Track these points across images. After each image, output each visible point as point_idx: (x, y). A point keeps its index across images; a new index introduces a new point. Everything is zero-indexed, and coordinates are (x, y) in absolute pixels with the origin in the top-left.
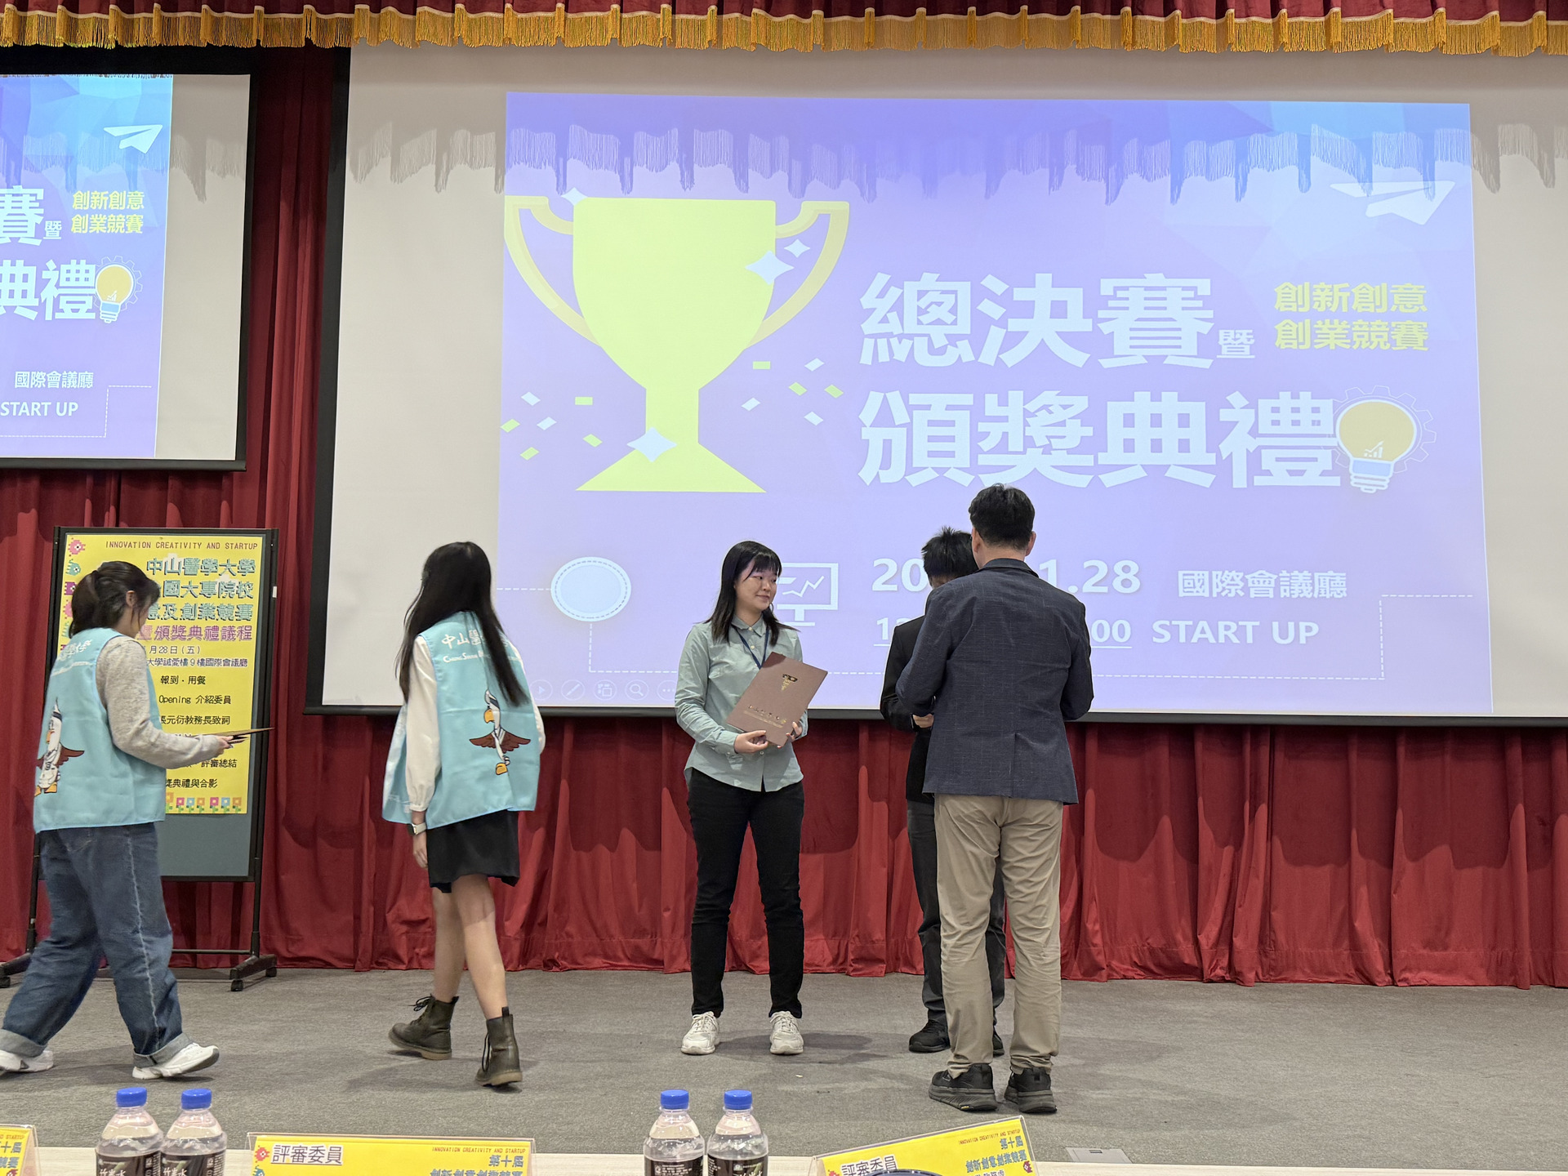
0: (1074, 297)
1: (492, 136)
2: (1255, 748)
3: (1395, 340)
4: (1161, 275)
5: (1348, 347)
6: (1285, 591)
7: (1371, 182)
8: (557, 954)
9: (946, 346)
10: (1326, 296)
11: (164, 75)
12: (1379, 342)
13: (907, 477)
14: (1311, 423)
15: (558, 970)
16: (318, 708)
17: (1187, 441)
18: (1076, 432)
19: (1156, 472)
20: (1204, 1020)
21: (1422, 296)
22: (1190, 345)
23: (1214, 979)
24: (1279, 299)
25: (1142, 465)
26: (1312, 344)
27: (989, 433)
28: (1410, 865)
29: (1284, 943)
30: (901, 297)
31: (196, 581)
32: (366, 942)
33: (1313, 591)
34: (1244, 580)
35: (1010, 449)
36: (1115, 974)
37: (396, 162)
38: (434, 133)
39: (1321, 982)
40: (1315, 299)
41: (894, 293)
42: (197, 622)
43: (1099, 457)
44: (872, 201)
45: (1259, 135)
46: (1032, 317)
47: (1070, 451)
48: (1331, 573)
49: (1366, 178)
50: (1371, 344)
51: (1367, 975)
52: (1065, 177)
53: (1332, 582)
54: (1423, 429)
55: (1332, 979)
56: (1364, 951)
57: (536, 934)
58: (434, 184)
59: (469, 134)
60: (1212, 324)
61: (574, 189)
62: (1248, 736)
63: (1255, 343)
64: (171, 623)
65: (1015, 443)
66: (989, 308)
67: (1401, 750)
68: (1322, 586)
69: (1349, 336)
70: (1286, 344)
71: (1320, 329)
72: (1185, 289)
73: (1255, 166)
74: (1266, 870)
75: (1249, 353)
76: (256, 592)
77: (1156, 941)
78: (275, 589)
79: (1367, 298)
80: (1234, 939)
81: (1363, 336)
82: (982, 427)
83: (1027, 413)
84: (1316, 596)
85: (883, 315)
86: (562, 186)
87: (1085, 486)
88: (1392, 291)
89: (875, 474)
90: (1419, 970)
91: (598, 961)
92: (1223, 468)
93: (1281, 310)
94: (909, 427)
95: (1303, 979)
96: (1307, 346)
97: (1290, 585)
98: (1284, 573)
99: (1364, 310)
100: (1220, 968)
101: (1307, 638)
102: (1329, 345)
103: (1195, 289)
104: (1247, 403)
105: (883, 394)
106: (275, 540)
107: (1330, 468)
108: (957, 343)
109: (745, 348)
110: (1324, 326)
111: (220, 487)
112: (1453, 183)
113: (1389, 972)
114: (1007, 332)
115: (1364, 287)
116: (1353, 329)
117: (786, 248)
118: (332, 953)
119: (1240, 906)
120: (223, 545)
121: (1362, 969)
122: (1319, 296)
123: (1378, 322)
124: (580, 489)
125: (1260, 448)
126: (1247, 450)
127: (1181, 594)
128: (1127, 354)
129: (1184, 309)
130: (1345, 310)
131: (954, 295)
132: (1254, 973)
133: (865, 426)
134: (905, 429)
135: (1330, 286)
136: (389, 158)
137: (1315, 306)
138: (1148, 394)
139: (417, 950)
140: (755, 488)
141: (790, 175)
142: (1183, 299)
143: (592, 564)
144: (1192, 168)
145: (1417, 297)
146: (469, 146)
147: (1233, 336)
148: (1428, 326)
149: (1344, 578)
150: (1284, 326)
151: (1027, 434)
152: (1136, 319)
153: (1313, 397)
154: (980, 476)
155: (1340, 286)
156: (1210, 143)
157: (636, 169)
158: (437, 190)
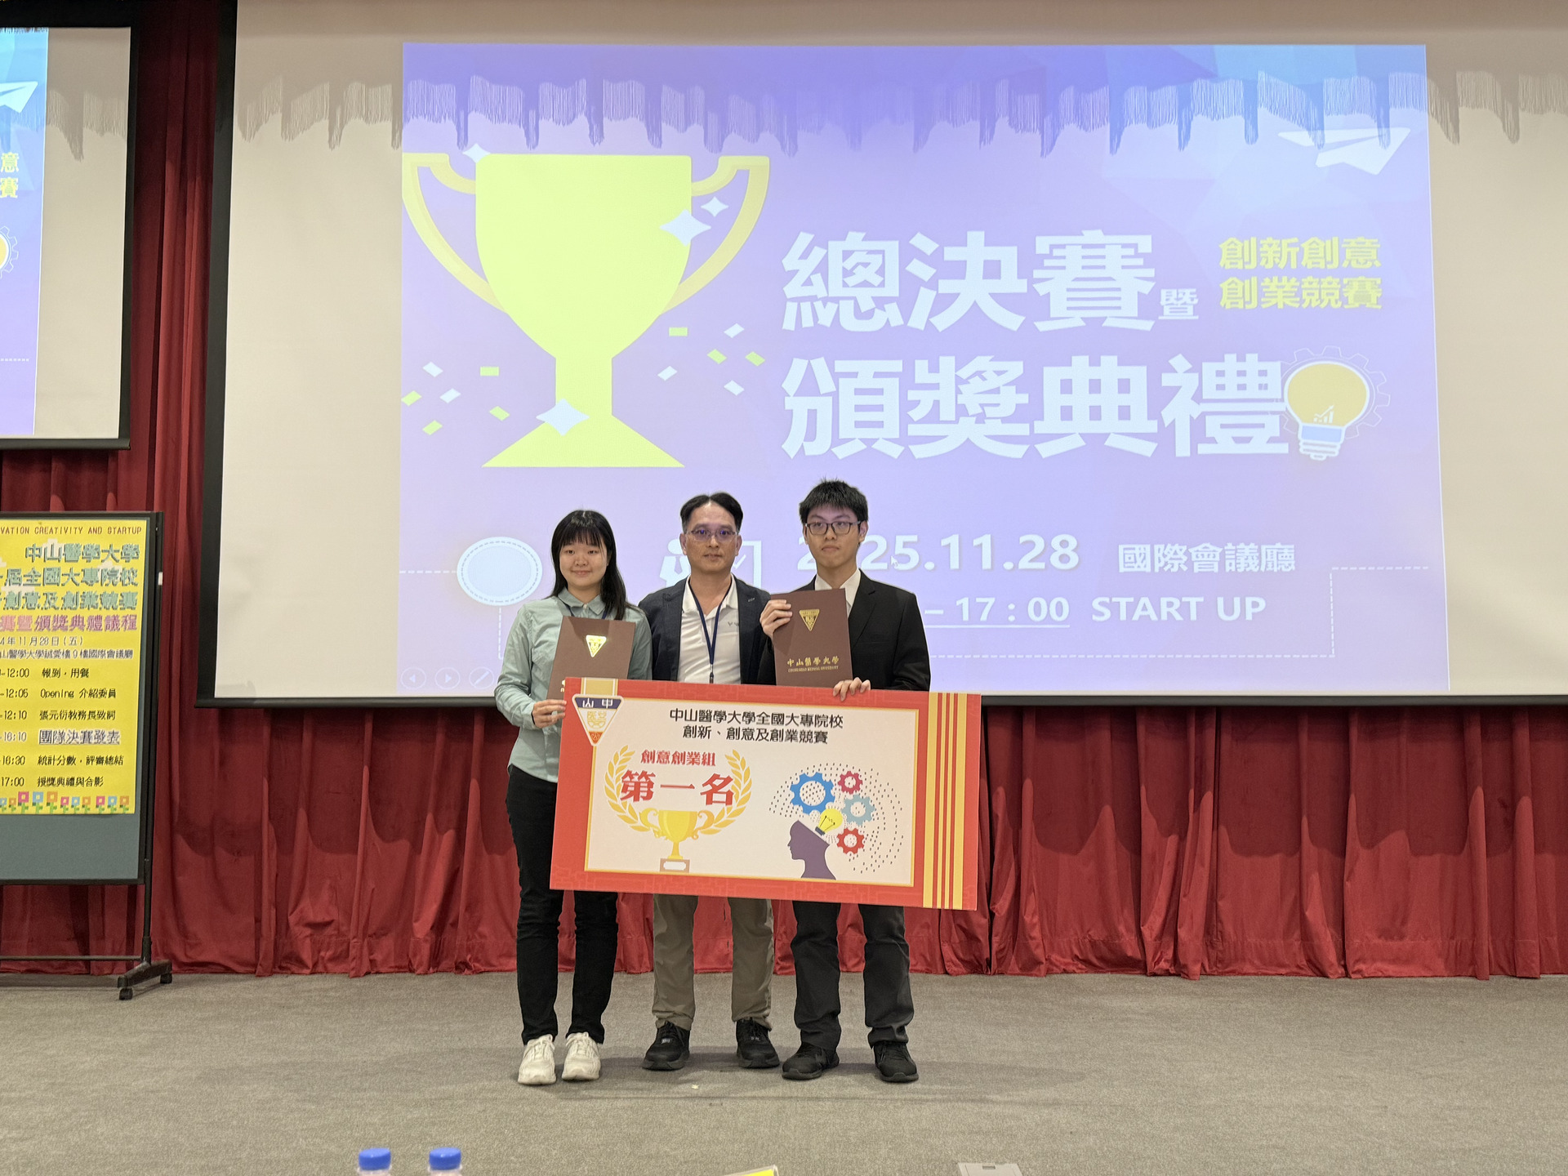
0: (1008, 256)
1: (388, 89)
2: (1200, 730)
3: (1347, 297)
4: (1100, 232)
5: (1297, 305)
6: (1231, 565)
7: (1322, 129)
8: (469, 956)
9: (872, 311)
10: (1276, 251)
11: (39, 29)
12: (1330, 301)
13: (833, 450)
14: (1257, 387)
15: (469, 972)
16: (210, 701)
17: (1128, 407)
18: (1011, 400)
19: (1095, 441)
20: (1137, 1017)
21: (1374, 252)
22: (1130, 306)
23: (1159, 972)
24: (1224, 256)
25: (1082, 435)
26: (1260, 302)
27: (919, 401)
28: (1364, 853)
29: (1232, 933)
30: (826, 257)
31: (78, 567)
32: (267, 945)
33: (1260, 564)
34: (1187, 553)
35: (941, 419)
36: (1055, 968)
37: (286, 119)
38: (327, 87)
39: (1269, 975)
40: (1262, 255)
41: (818, 254)
42: (79, 612)
43: (1035, 426)
44: (794, 155)
45: (1203, 81)
46: (962, 276)
47: (1005, 420)
48: (1278, 545)
49: (1315, 126)
50: (1322, 301)
51: (1319, 967)
52: (996, 129)
53: (1280, 555)
54: (1376, 390)
55: (1283, 971)
56: (1316, 942)
57: (448, 934)
58: (328, 139)
59: (364, 87)
61: (476, 146)
62: (1193, 720)
63: (1199, 301)
64: (51, 612)
65: (947, 413)
66: (917, 268)
67: (1354, 733)
68: (1269, 559)
69: (1299, 294)
70: (1232, 304)
71: (1268, 287)
72: (1124, 246)
73: (1198, 114)
74: (1211, 860)
75: (1192, 314)
76: (140, 578)
77: (1097, 934)
78: (161, 575)
80: (1178, 930)
81: (1313, 294)
82: (912, 395)
83: (959, 381)
84: (1263, 569)
85: (807, 276)
86: (463, 140)
87: (1021, 457)
88: (1343, 246)
89: (799, 446)
90: (1374, 960)
92: (1165, 436)
93: (1228, 267)
94: (835, 396)
95: (1253, 972)
96: (1254, 304)
97: (1236, 559)
98: (1230, 546)
99: (1314, 266)
100: (1165, 961)
101: (1253, 614)
102: (1276, 304)
103: (1135, 246)
104: (1189, 366)
105: (805, 362)
106: (160, 524)
107: (1278, 434)
108: (886, 306)
109: (659, 310)
110: (1271, 284)
111: (105, 469)
112: (1409, 131)
113: (1342, 963)
114: (938, 294)
115: (1315, 241)
116: (1303, 287)
117: (703, 207)
118: (231, 957)
119: (1185, 896)
120: (105, 530)
121: (1312, 958)
122: (1267, 252)
123: (1329, 279)
124: (487, 465)
125: (1203, 415)
126: (1191, 418)
127: (1122, 569)
128: (1064, 316)
129: (1124, 267)
130: (1294, 265)
131: (881, 255)
132: (1200, 965)
133: (788, 396)
134: (830, 398)
135: (1278, 242)
136: (279, 115)
137: (1263, 263)
138: (1086, 358)
139: (322, 954)
140: (676, 464)
141: (706, 128)
142: (1123, 257)
143: (501, 544)
144: (1132, 116)
145: (1370, 252)
146: (364, 99)
147: (1176, 296)
148: (1382, 282)
149: (1293, 551)
150: (1229, 284)
151: (959, 402)
152: (1073, 278)
153: (1260, 360)
154: (910, 447)
155: (1289, 241)
156: (1151, 89)
157: (542, 123)
158: (330, 146)
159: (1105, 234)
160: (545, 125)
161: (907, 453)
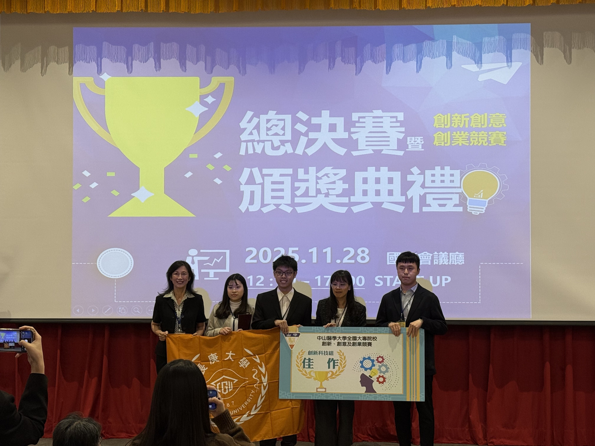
0: (340, 122)
1: (67, 48)
3: (491, 140)
4: (380, 111)
5: (468, 144)
6: (436, 261)
7: (481, 63)
9: (280, 146)
10: (458, 120)
12: (482, 142)
13: (261, 209)
14: (450, 181)
17: (392, 190)
18: (341, 186)
19: (377, 205)
21: (504, 119)
22: (394, 145)
24: (436, 122)
26: (451, 143)
27: (300, 187)
28: (497, 390)
30: (259, 122)
33: (449, 261)
35: (309, 196)
36: (359, 440)
37: (22, 62)
38: (40, 48)
39: (455, 444)
40: (453, 121)
41: (255, 120)
43: (351, 198)
44: (245, 75)
45: (428, 41)
46: (320, 131)
47: (338, 196)
48: (457, 253)
49: (479, 61)
50: (479, 143)
51: (475, 440)
52: (336, 63)
53: (458, 257)
54: (502, 184)
55: (460, 442)
56: (474, 429)
58: (41, 71)
59: (56, 48)
60: (404, 134)
61: (105, 74)
63: (423, 144)
65: (312, 192)
66: (300, 127)
67: (492, 335)
68: (453, 259)
69: (469, 139)
70: (439, 143)
71: (455, 136)
72: (391, 117)
73: (425, 56)
75: (421, 148)
77: (378, 424)
79: (478, 121)
81: (475, 139)
82: (297, 184)
83: (318, 178)
84: (450, 264)
85: (250, 131)
86: (100, 71)
87: (344, 212)
88: (489, 117)
89: (246, 207)
90: (500, 438)
91: (123, 435)
92: (408, 203)
93: (437, 127)
94: (262, 184)
95: (447, 442)
96: (449, 144)
97: (438, 259)
98: (436, 253)
99: (477, 126)
101: (445, 283)
102: (459, 144)
103: (396, 117)
104: (420, 172)
105: (250, 169)
107: (458, 203)
108: (285, 144)
109: (185, 148)
110: (457, 135)
112: (521, 63)
113: (486, 439)
114: (308, 138)
115: (476, 115)
116: (471, 136)
117: (205, 100)
121: (472, 436)
122: (455, 120)
123: (483, 132)
124: (110, 216)
125: (426, 194)
126: (420, 195)
127: (388, 263)
128: (364, 149)
129: (391, 127)
130: (467, 126)
131: (283, 121)
133: (242, 184)
134: (260, 186)
135: (460, 115)
136: (20, 60)
137: (453, 125)
138: (374, 168)
140: (191, 215)
141: (206, 63)
142: (391, 122)
143: (116, 251)
144: (396, 57)
145: (502, 120)
146: (56, 54)
147: (414, 140)
148: (506, 133)
149: (463, 255)
150: (438, 135)
151: (317, 188)
152: (369, 131)
153: (450, 169)
154: (296, 208)
155: (465, 115)
156: (404, 45)
157: (134, 62)
158: (42, 75)
159: (383, 112)
160: (136, 63)
161: (294, 211)
